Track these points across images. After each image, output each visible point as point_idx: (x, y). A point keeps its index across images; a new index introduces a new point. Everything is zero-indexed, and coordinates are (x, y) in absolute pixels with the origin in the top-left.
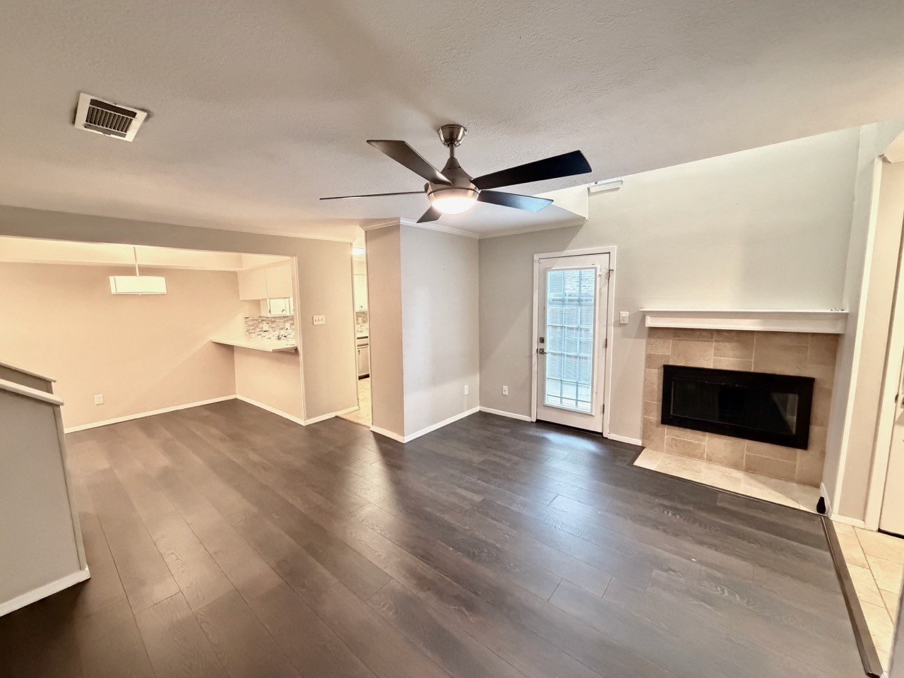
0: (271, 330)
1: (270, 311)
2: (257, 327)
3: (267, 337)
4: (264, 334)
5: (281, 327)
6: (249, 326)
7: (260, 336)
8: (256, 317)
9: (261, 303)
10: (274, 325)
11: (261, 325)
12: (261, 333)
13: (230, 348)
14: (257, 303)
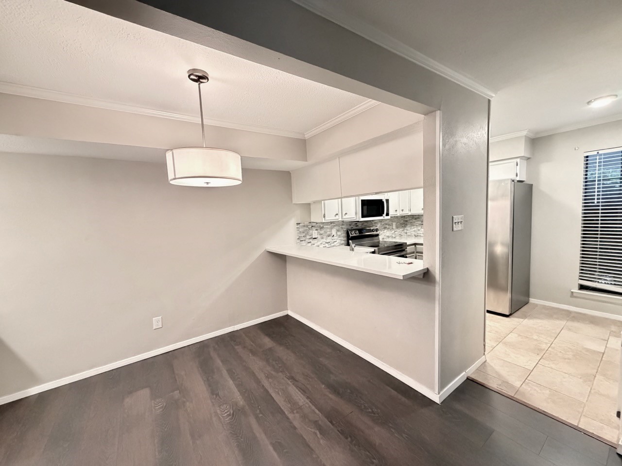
0: (319, 237)
1: (324, 217)
2: (307, 234)
3: (316, 244)
4: (313, 241)
5: (328, 233)
6: (300, 232)
7: (310, 244)
8: (307, 223)
9: (312, 207)
10: (322, 232)
11: (311, 232)
12: (311, 241)
13: (281, 259)
14: (308, 206)
